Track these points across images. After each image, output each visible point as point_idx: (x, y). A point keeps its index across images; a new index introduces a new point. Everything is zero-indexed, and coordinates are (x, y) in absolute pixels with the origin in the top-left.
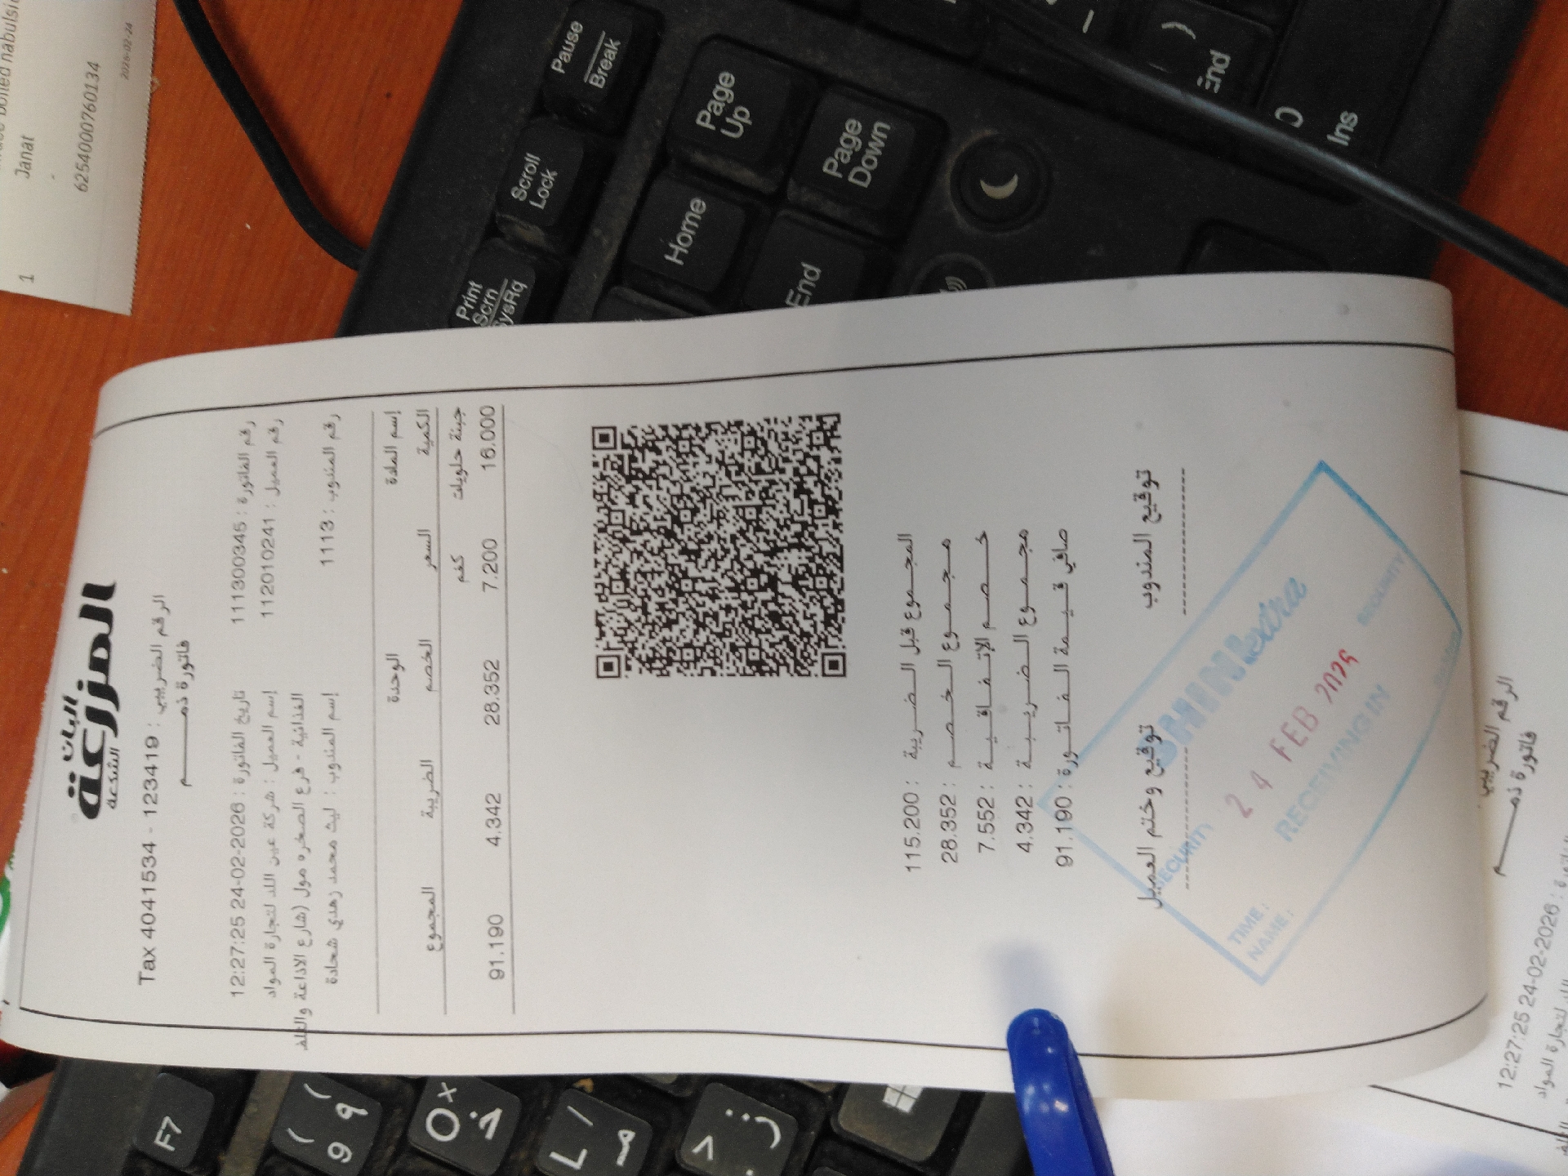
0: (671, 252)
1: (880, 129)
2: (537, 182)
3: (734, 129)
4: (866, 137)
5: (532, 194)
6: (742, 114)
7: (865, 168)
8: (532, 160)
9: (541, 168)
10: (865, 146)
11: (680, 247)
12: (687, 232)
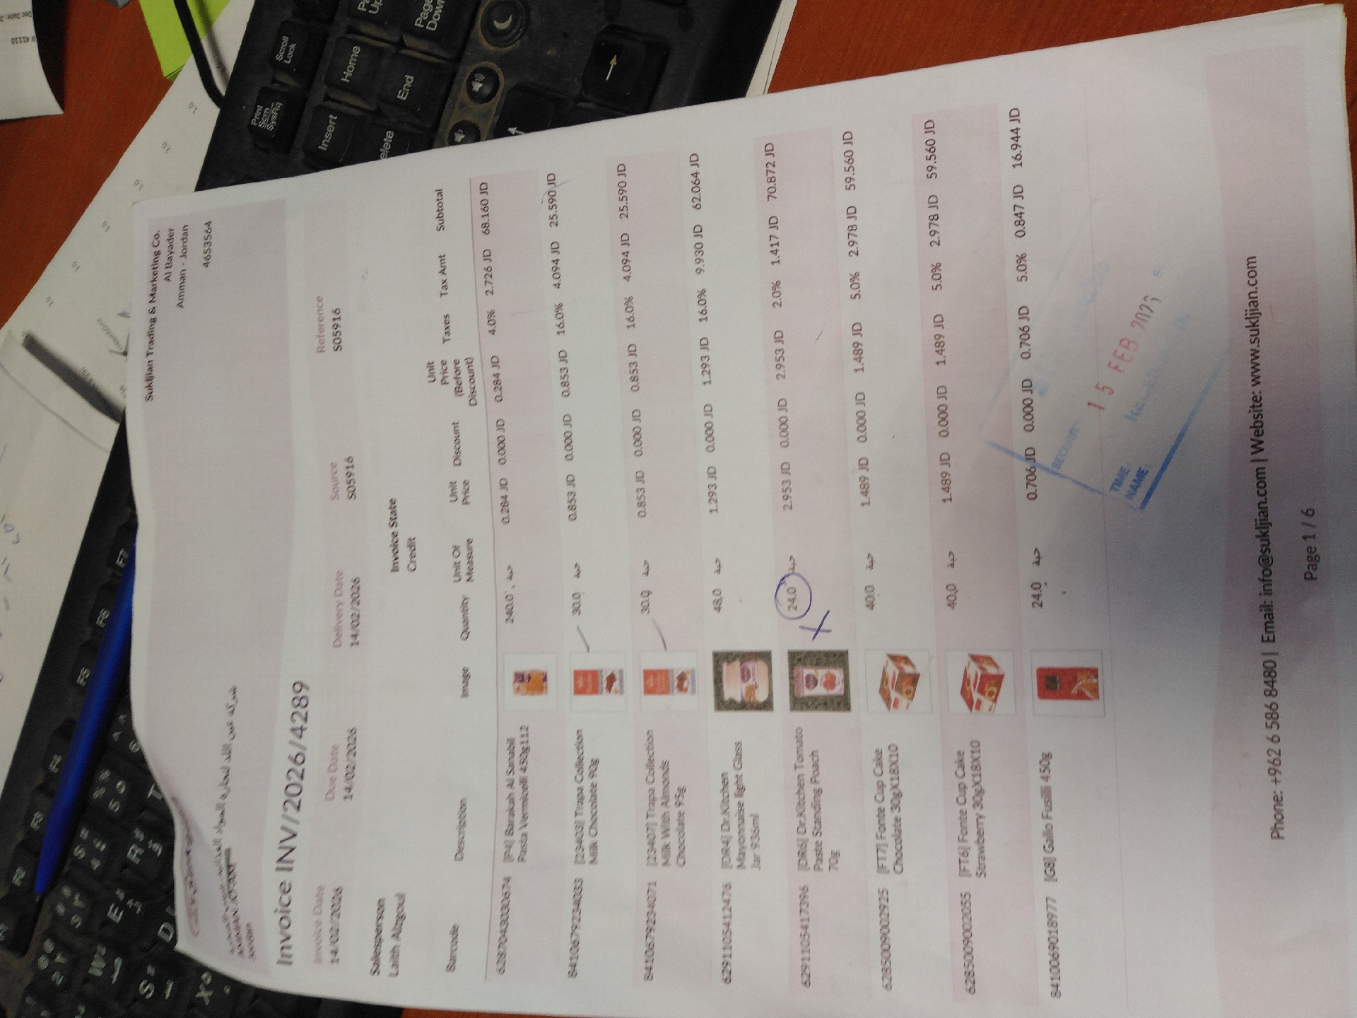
0: (344, 76)
2: (287, 49)
3: (374, 9)
4: (435, 4)
5: (285, 57)
6: (378, 1)
7: (434, 21)
8: (286, 39)
9: (289, 43)
10: (434, 9)
11: (349, 73)
12: (352, 65)
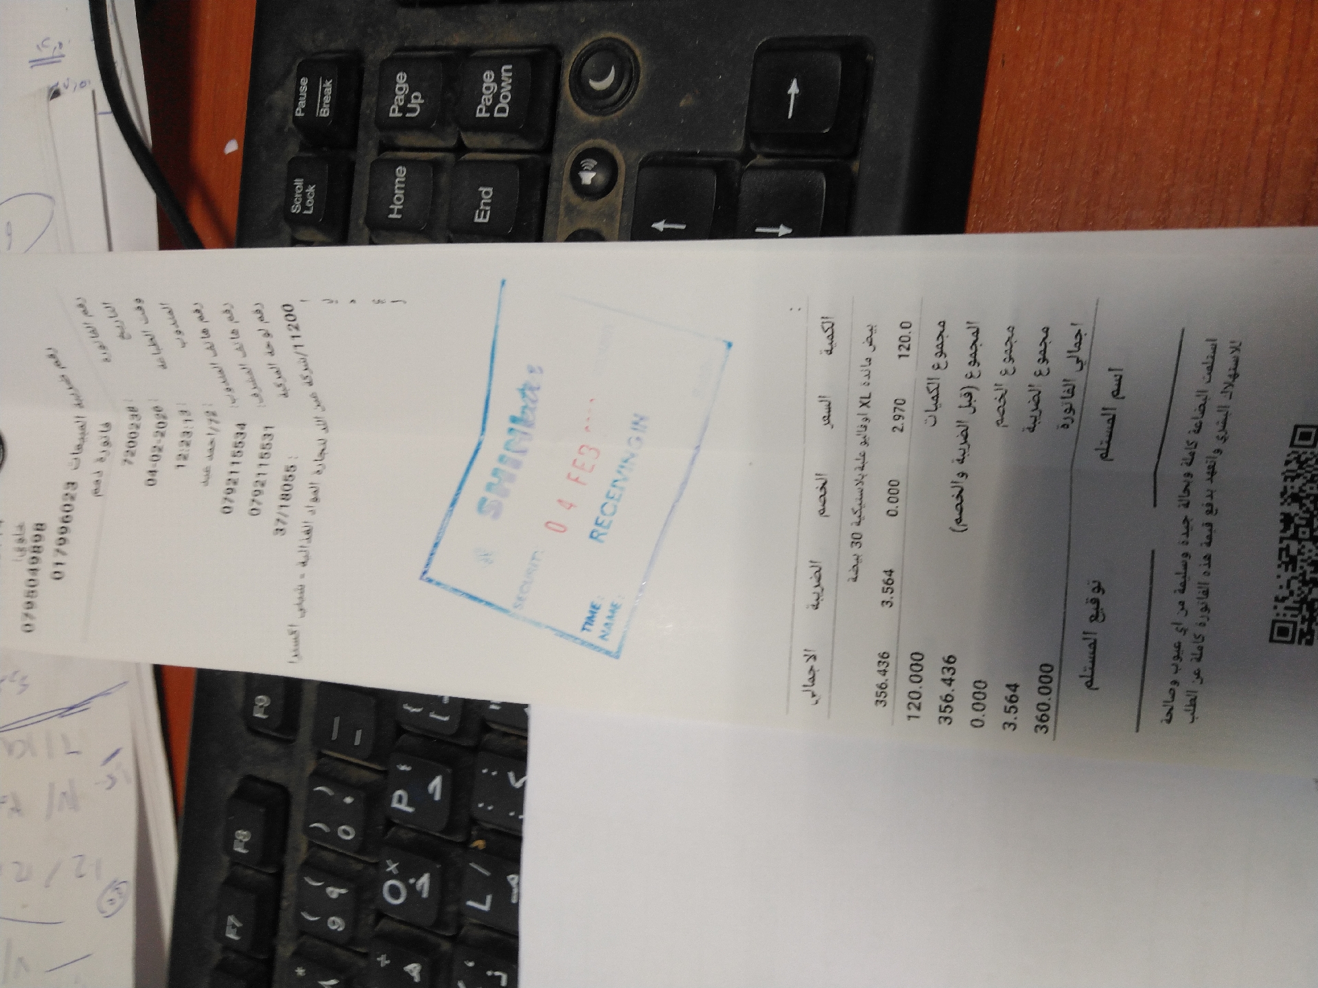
0: (392, 211)
1: (506, 71)
2: (304, 195)
3: (414, 110)
4: (498, 80)
5: (304, 207)
6: (416, 98)
7: (504, 103)
8: (299, 183)
9: (305, 186)
10: (500, 88)
11: (397, 206)
12: (399, 193)
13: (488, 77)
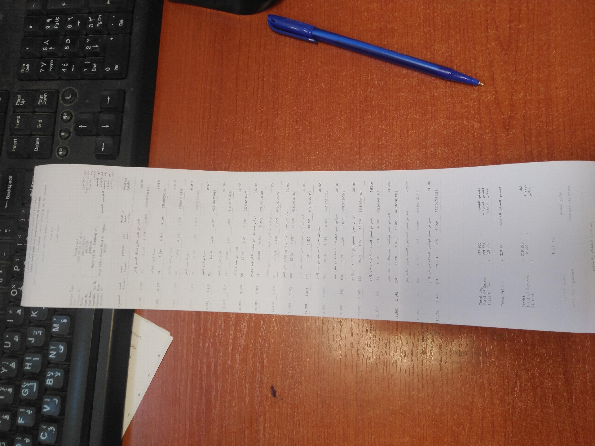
0: (16, 126)
1: (45, 95)
3: (22, 103)
4: (43, 97)
6: (23, 101)
7: (45, 101)
10: (44, 98)
12: (18, 122)
13: (41, 96)
